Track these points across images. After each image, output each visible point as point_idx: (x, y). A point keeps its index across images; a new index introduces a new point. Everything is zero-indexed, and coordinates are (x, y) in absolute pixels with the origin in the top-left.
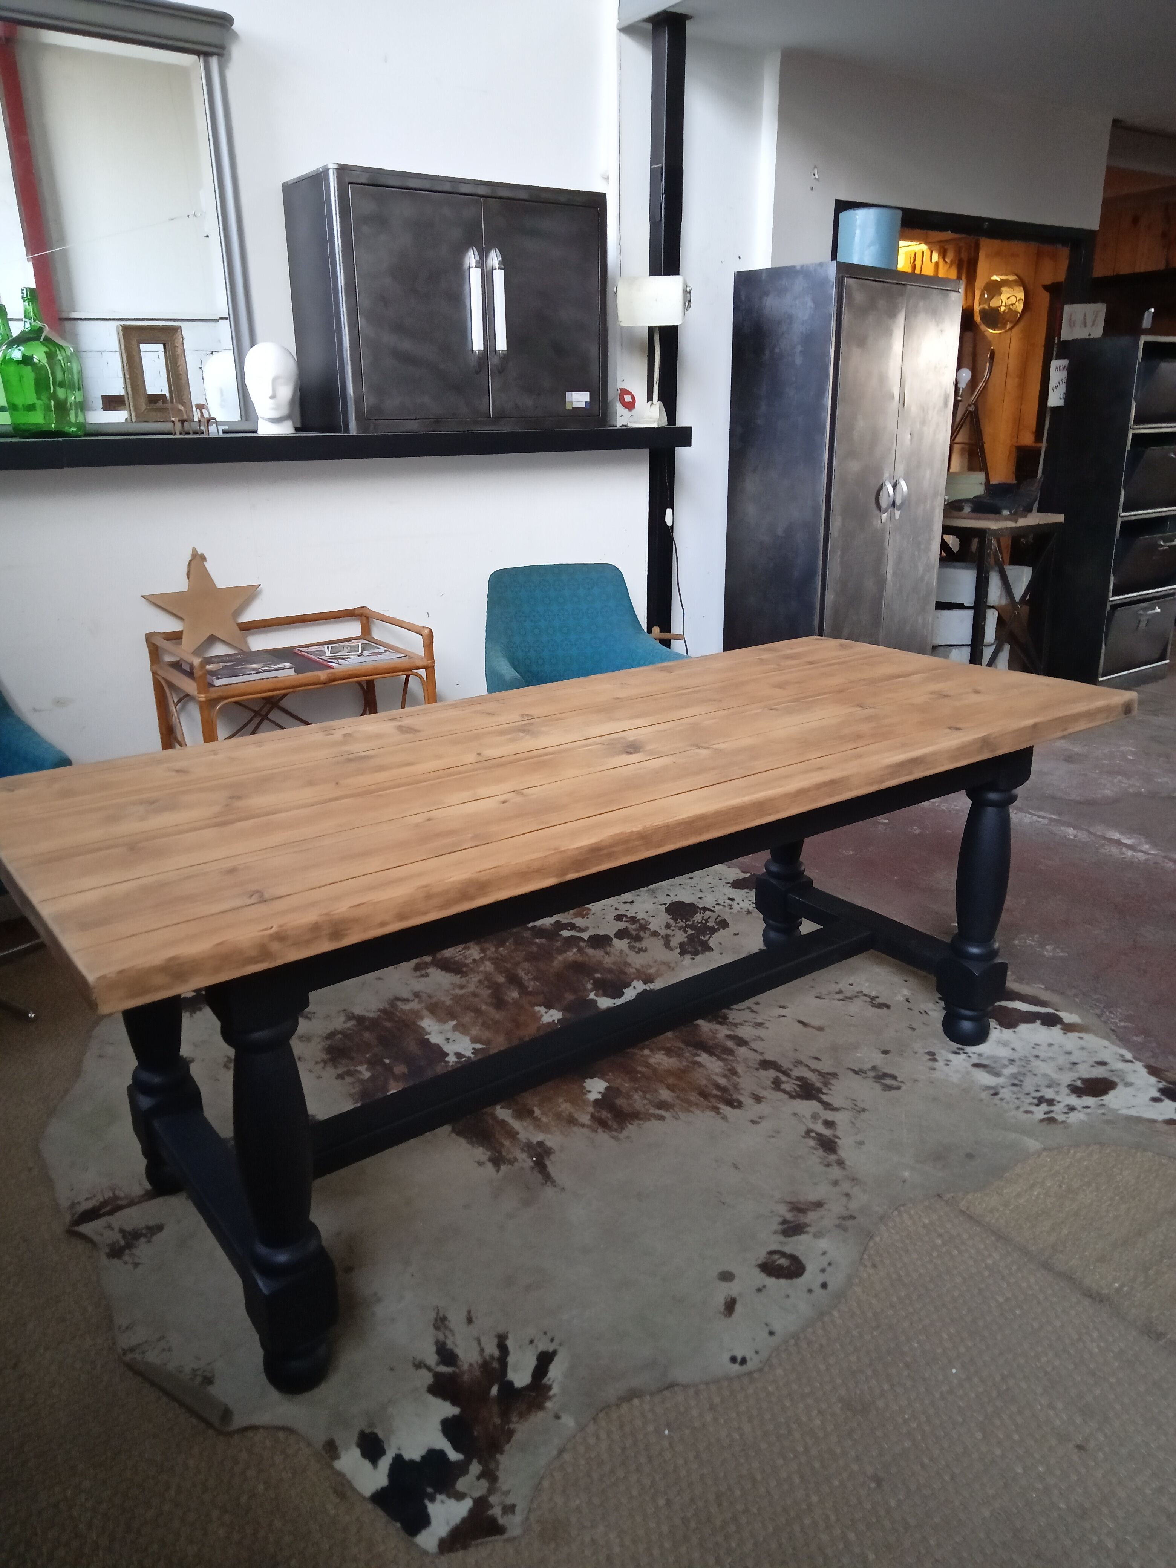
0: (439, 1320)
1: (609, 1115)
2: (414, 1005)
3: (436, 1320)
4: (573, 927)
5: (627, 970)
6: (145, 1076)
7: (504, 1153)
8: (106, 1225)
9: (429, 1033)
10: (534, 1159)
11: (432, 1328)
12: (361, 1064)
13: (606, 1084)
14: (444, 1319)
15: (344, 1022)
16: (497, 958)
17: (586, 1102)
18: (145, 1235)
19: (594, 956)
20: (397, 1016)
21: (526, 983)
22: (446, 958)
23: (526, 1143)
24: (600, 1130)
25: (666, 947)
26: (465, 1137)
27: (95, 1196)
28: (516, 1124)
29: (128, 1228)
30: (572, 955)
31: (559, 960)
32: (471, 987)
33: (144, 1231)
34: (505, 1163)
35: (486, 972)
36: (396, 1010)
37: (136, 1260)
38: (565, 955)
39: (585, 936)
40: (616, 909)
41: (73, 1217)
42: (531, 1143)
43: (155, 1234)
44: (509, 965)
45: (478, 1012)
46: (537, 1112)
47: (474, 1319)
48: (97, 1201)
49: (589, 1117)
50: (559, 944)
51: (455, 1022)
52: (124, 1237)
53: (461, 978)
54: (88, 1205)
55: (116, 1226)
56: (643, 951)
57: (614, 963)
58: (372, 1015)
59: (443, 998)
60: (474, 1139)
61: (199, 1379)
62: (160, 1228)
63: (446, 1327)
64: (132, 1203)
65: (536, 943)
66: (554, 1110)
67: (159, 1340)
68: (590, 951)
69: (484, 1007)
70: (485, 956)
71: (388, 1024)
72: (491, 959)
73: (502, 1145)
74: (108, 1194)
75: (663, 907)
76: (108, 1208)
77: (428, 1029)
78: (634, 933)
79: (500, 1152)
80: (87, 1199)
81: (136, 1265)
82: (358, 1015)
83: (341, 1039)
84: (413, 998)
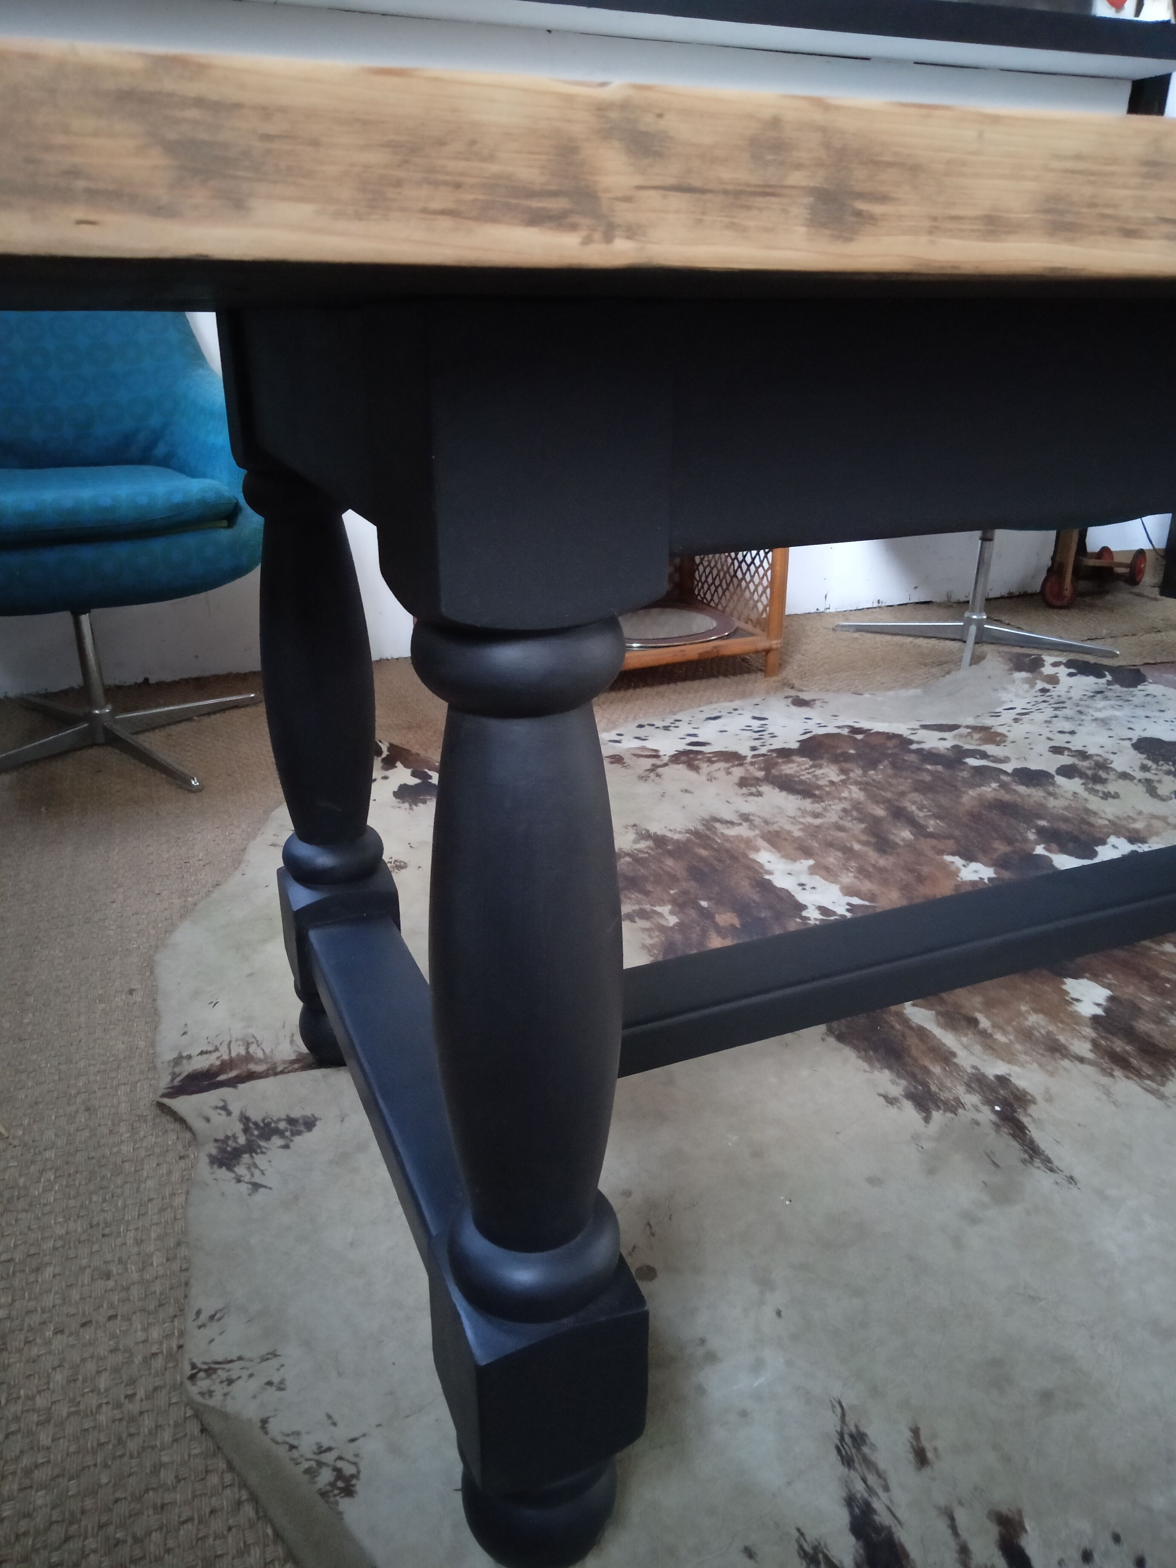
0: (847, 1438)
1: (1128, 1048)
2: (743, 831)
3: (841, 1435)
4: (984, 755)
5: (1092, 820)
6: (305, 851)
7: (934, 1088)
8: (221, 1104)
9: (770, 873)
10: (997, 1108)
11: (834, 1456)
12: (662, 902)
13: (1107, 993)
14: (859, 1439)
15: (635, 842)
16: (868, 784)
17: (1076, 1018)
18: (280, 1133)
19: (1029, 796)
20: (717, 842)
21: (922, 822)
22: (786, 775)
23: (973, 1074)
24: (1118, 1073)
25: (1151, 795)
26: (856, 1048)
27: (216, 1049)
28: (948, 1039)
29: (255, 1115)
30: (990, 790)
31: (970, 796)
32: (832, 817)
33: (282, 1125)
34: (938, 1108)
35: (851, 800)
36: (715, 833)
37: (258, 1178)
38: (979, 790)
39: (1009, 768)
40: (1049, 739)
41: (173, 1080)
42: (984, 1076)
43: (299, 1133)
44: (889, 795)
45: (848, 852)
46: (984, 1023)
47: (930, 1455)
48: (218, 1058)
49: (1088, 1046)
50: (965, 774)
51: (811, 862)
52: (246, 1130)
53: (813, 803)
54: (200, 1064)
55: (235, 1108)
56: (1113, 797)
57: (1066, 808)
58: (676, 837)
59: (788, 827)
60: (871, 1053)
61: (326, 1476)
62: (310, 1124)
63: (868, 1463)
64: (272, 1072)
65: (927, 770)
66: (1014, 1023)
67: (264, 1359)
68: (1022, 789)
69: (857, 847)
70: (848, 778)
71: (704, 853)
72: (856, 783)
73: (927, 1071)
74: (239, 1050)
75: (1128, 744)
76: (232, 1074)
77: (768, 866)
78: (1089, 773)
79: (925, 1085)
80: (202, 1053)
81: (256, 1186)
82: (655, 833)
83: (629, 863)
84: (739, 821)
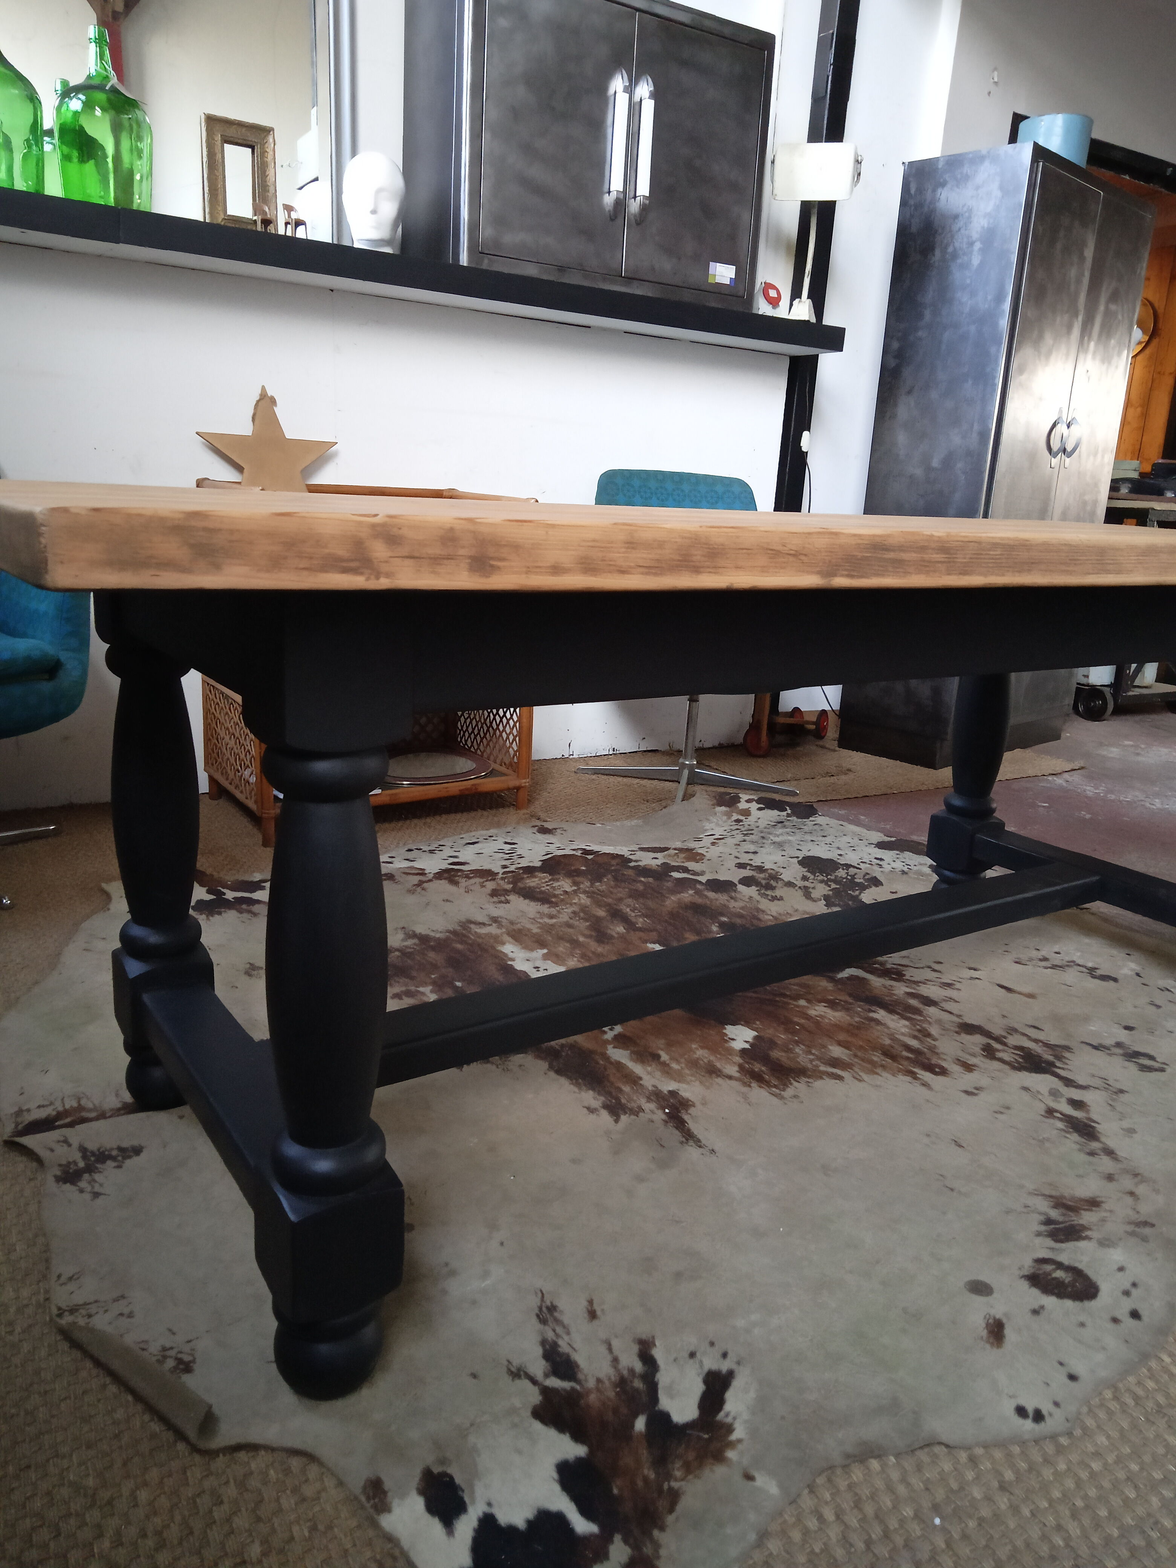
0: (544, 1309)
1: (763, 1068)
2: (493, 930)
3: (540, 1308)
4: (686, 870)
5: (761, 916)
6: (138, 931)
7: (623, 1101)
8: (62, 1139)
9: (513, 960)
10: (667, 1111)
11: (534, 1320)
12: (424, 984)
13: (755, 1033)
14: (552, 1309)
15: (403, 940)
16: (594, 893)
17: (730, 1051)
18: (114, 1158)
19: (717, 900)
20: (471, 939)
21: (634, 920)
22: (530, 887)
23: (652, 1091)
24: (754, 1084)
25: (807, 898)
26: (569, 1078)
27: (51, 1104)
28: (637, 1069)
29: (92, 1146)
30: (688, 896)
31: (672, 901)
32: (564, 917)
33: (114, 1153)
34: (625, 1113)
35: (580, 905)
36: (470, 932)
37: (97, 1189)
38: (679, 896)
39: (703, 879)
40: (736, 857)
41: (17, 1126)
42: (661, 1091)
43: (130, 1157)
44: (610, 900)
45: (575, 943)
46: (664, 1057)
47: (599, 1313)
48: (54, 1110)
49: (736, 1068)
50: (669, 884)
51: (545, 951)
52: (84, 1157)
53: (549, 908)
55: (75, 1142)
56: (779, 900)
57: (742, 908)
58: (438, 935)
59: (529, 926)
60: (580, 1081)
61: (170, 1363)
62: (137, 1151)
63: (557, 1321)
64: (102, 1116)
65: (641, 881)
66: (686, 1056)
67: (116, 1300)
68: (711, 895)
69: (581, 939)
70: (579, 889)
71: (459, 946)
72: (585, 892)
73: (620, 1090)
74: (70, 1103)
75: (796, 860)
76: (68, 1120)
77: (511, 955)
78: (764, 882)
79: (618, 1099)
80: (39, 1107)
81: (96, 1195)
82: (420, 934)
83: (398, 957)
84: (490, 923)
